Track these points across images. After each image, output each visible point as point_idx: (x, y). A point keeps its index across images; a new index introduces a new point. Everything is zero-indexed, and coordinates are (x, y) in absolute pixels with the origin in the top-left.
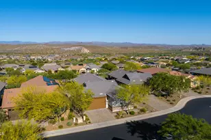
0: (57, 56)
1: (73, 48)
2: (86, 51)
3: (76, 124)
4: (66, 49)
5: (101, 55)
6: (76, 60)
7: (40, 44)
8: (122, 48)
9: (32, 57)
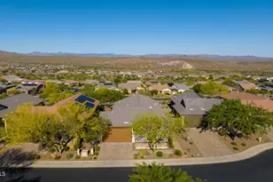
0: (150, 72)
1: (171, 63)
2: (189, 66)
3: (78, 158)
4: (163, 64)
5: (208, 72)
6: (172, 78)
7: (134, 57)
8: (241, 63)
9: (121, 73)
